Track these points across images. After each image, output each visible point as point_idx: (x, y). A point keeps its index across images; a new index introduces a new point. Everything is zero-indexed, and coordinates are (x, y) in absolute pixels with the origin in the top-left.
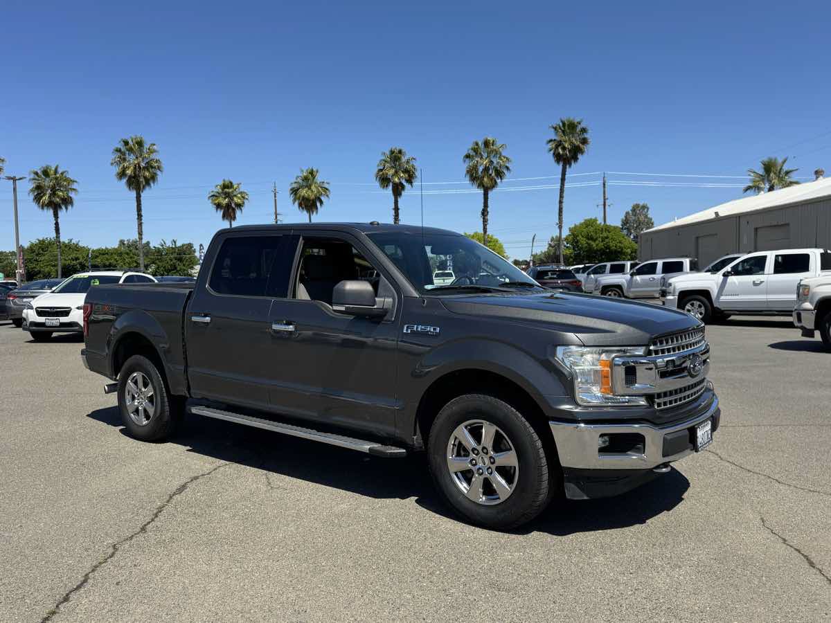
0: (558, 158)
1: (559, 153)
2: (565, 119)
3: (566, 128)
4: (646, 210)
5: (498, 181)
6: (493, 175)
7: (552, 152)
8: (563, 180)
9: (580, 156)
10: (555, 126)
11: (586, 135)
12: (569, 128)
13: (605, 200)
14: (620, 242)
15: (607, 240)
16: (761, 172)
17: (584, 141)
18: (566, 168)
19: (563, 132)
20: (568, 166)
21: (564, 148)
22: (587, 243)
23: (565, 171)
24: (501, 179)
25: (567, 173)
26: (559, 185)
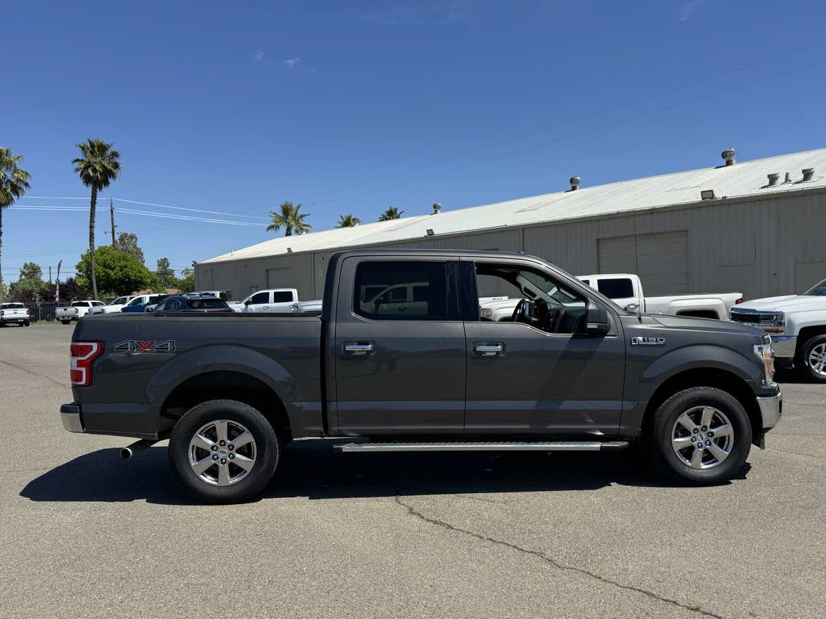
0: (87, 179)
1: (89, 174)
2: (93, 140)
3: (96, 149)
4: (134, 240)
5: (15, 197)
6: (9, 190)
7: (79, 172)
8: (93, 203)
9: (111, 180)
10: (82, 145)
11: (116, 160)
12: (98, 149)
13: (113, 227)
14: (140, 272)
15: (126, 269)
16: (280, 214)
17: (116, 166)
18: (96, 191)
19: (92, 153)
20: (98, 190)
21: (95, 170)
22: (104, 271)
23: (96, 195)
24: (18, 196)
25: (97, 196)
26: (90, 207)
